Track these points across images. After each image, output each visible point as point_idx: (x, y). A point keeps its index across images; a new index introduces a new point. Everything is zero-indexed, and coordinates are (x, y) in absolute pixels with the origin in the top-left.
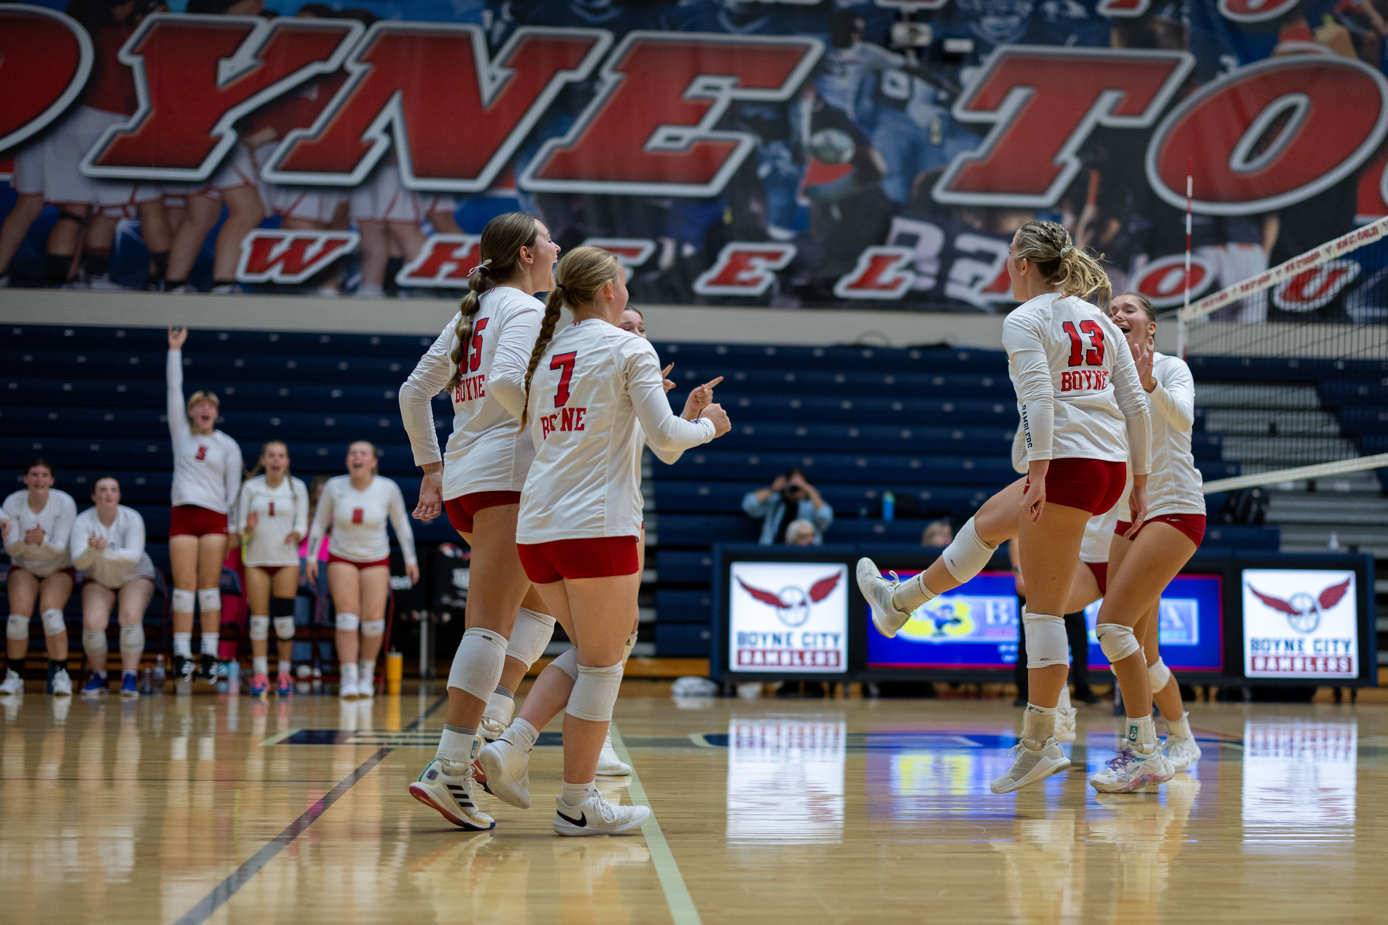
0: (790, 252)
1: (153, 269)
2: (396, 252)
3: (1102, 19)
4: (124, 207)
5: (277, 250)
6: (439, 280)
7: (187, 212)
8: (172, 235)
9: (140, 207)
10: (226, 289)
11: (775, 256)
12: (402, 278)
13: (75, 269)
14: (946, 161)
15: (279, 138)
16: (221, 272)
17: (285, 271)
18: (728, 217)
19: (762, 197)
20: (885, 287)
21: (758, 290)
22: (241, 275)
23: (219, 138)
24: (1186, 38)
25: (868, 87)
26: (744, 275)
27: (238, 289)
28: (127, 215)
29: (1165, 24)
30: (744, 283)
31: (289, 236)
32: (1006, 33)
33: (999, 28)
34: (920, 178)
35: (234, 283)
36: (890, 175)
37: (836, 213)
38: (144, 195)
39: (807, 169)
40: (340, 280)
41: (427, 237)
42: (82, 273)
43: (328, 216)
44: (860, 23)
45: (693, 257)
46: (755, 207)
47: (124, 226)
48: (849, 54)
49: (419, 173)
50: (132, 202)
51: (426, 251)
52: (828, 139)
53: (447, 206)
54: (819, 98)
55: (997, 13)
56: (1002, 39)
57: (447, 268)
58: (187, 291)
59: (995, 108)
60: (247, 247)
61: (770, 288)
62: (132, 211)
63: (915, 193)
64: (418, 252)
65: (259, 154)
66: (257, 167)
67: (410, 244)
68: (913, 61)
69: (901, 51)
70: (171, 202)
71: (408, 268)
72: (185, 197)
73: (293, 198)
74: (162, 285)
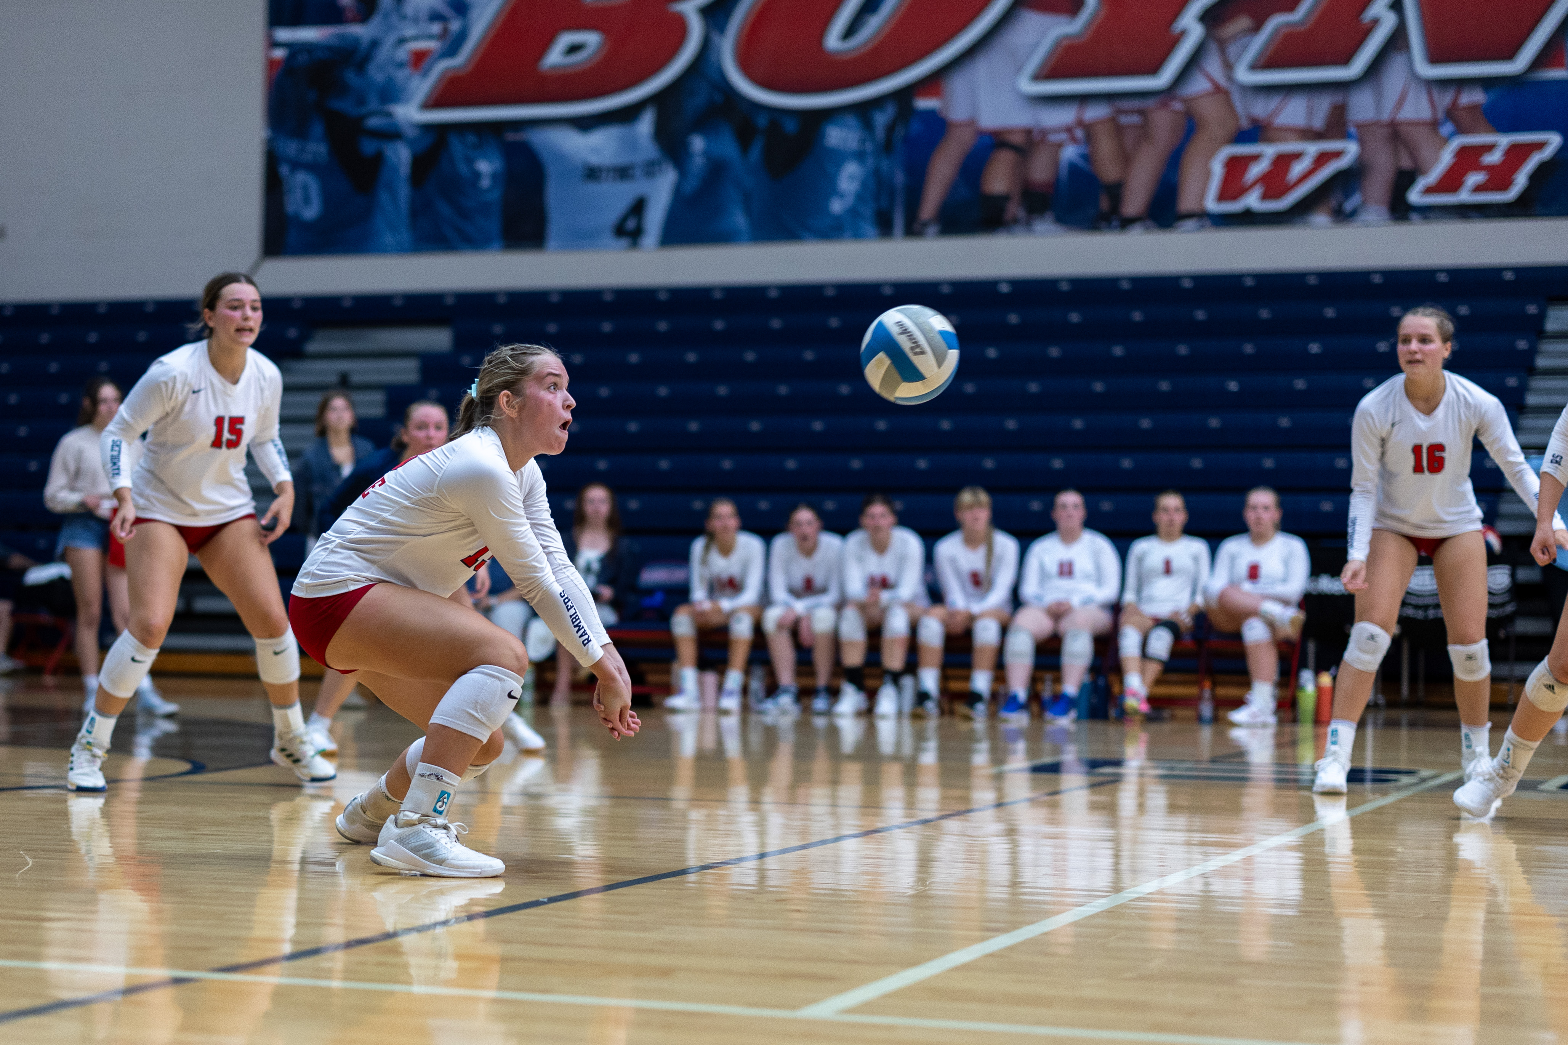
2: (1406, 163)
4: (1069, 130)
5: (1256, 170)
6: (1464, 196)
7: (1144, 131)
8: (1126, 159)
9: (1088, 128)
10: (1190, 224)
12: (1414, 196)
13: (1015, 209)
15: (1257, 28)
16: (1187, 203)
17: (1266, 196)
22: (1212, 205)
23: (1183, 33)
27: (1208, 222)
28: (1074, 140)
31: (1269, 151)
35: (1202, 215)
38: (1095, 113)
41: (1446, 140)
42: (1021, 213)
43: (1318, 123)
47: (1070, 153)
49: (1435, 57)
50: (1080, 123)
51: (1446, 158)
53: (1475, 97)
58: (1147, 229)
60: (1217, 169)
62: (1079, 133)
64: (1436, 159)
65: (1232, 50)
66: (1228, 67)
67: (1425, 153)
70: (1125, 120)
71: (1422, 183)
72: (1142, 112)
73: (1274, 102)
74: (1115, 223)
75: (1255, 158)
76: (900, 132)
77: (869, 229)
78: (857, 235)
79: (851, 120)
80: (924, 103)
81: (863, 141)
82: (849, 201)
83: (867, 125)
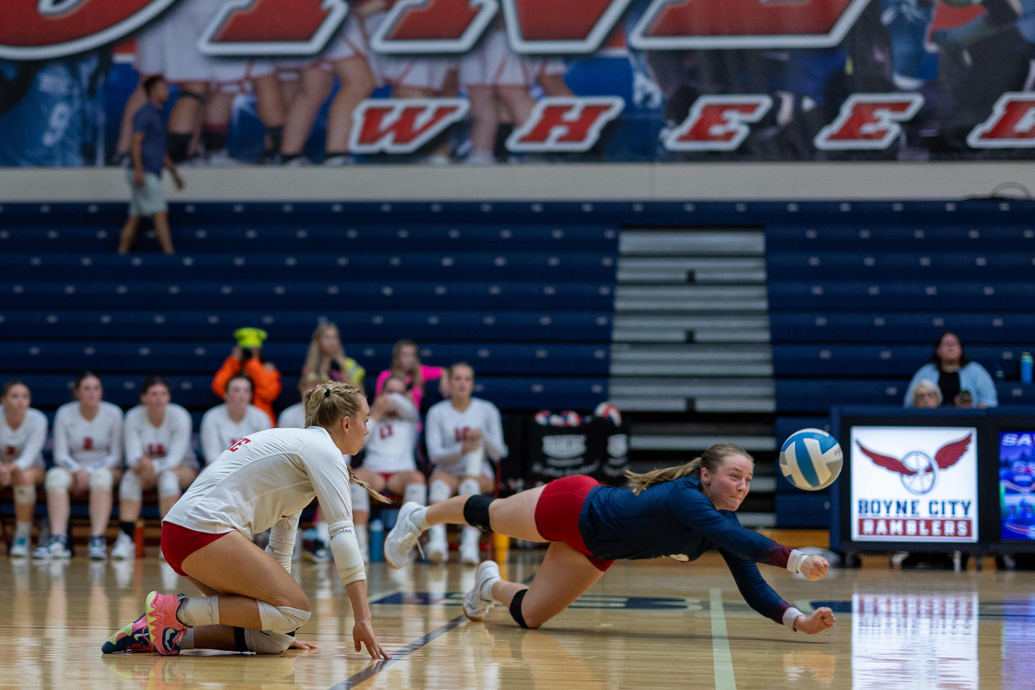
0: (918, 101)
1: (268, 143)
2: (505, 118)
4: (239, 83)
5: (388, 120)
6: (550, 145)
7: (300, 86)
8: (285, 107)
9: (255, 82)
10: (338, 161)
11: (902, 107)
12: (512, 144)
13: (195, 146)
15: (389, 7)
16: (334, 144)
17: (397, 140)
18: (849, 68)
19: (887, 45)
20: (1022, 135)
21: (884, 143)
22: (354, 146)
23: (330, 10)
26: (868, 128)
27: (351, 160)
28: (243, 91)
30: (868, 137)
31: (400, 105)
35: (346, 154)
36: (1026, 15)
37: (967, 58)
38: (260, 70)
40: (449, 146)
41: (536, 101)
42: (201, 149)
43: (437, 84)
45: (813, 111)
46: (879, 56)
47: (240, 102)
49: (528, 36)
50: (248, 78)
51: (536, 115)
53: (556, 68)
57: (558, 131)
58: (302, 165)
60: (358, 117)
61: (897, 140)
62: (248, 86)
64: (528, 116)
65: (370, 24)
66: (367, 37)
67: (520, 109)
70: (285, 76)
71: (518, 133)
72: (298, 71)
73: (402, 67)
74: (278, 159)
75: (388, 110)
76: (101, 81)
77: (76, 159)
78: (66, 164)
79: (61, 70)
80: (121, 58)
81: (71, 87)
82: (59, 135)
83: (74, 74)
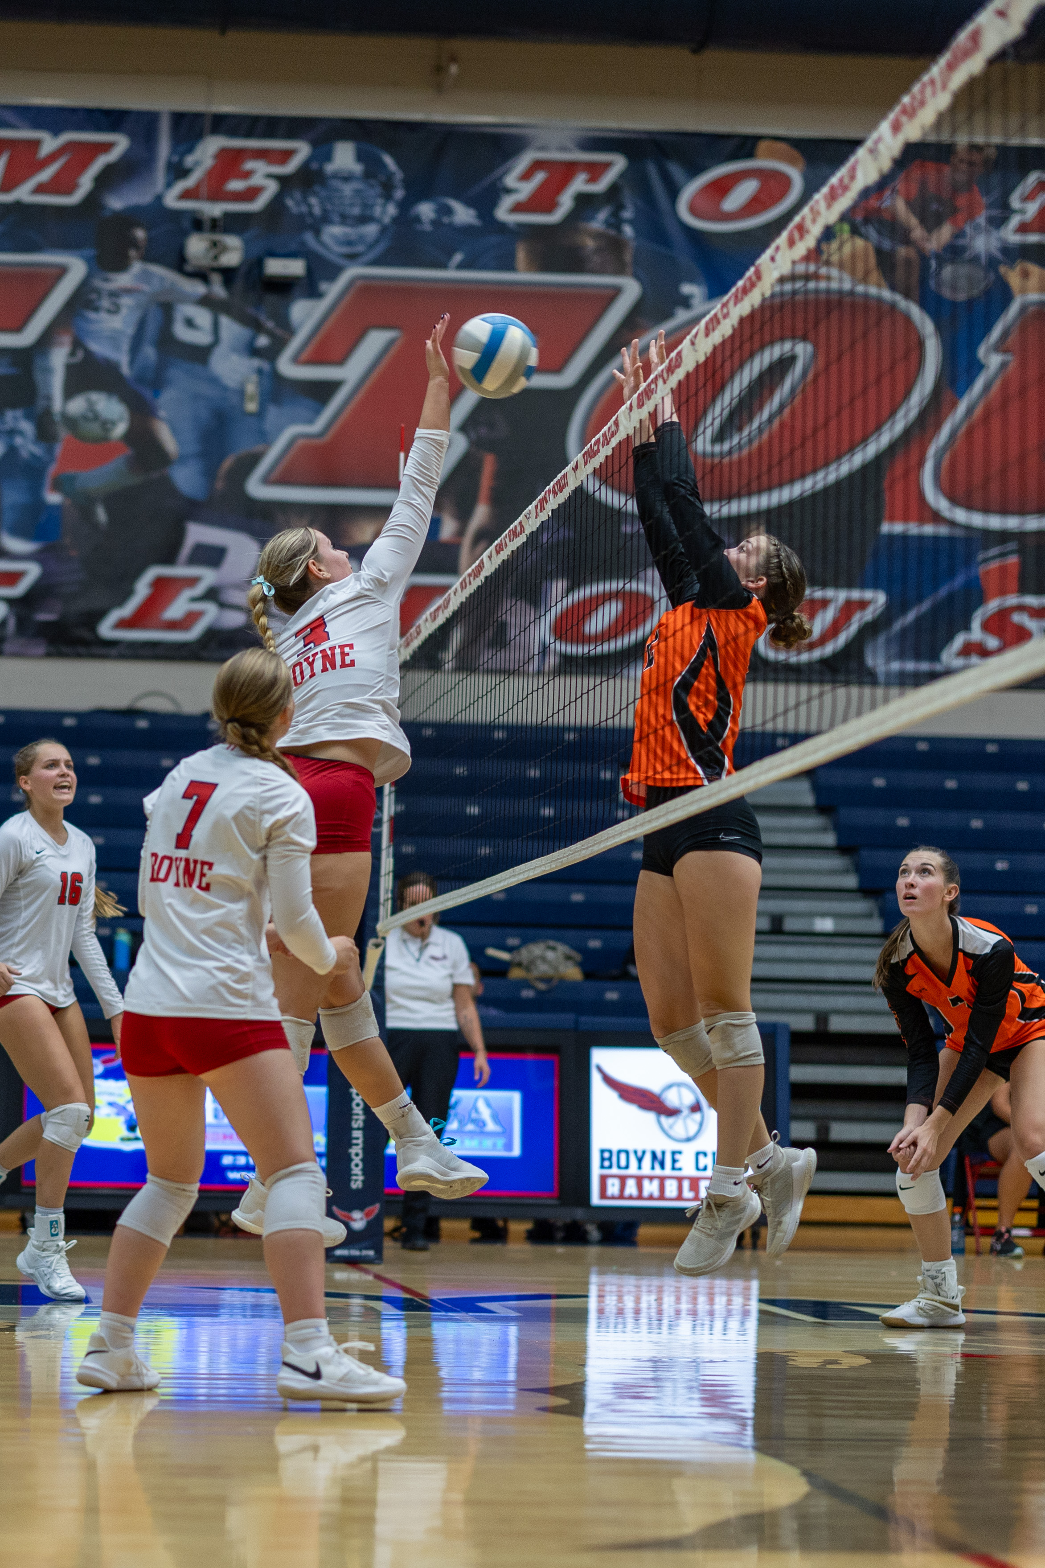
0: (32, 572)
3: (502, 228)
11: (10, 578)
14: (266, 439)
20: (174, 625)
24: (628, 257)
25: (152, 329)
29: (597, 236)
32: (360, 248)
33: (349, 243)
34: (228, 463)
36: (183, 459)
37: (101, 514)
39: (59, 449)
44: (140, 234)
48: (123, 280)
52: (91, 405)
54: (77, 344)
55: (344, 219)
56: (352, 257)
59: (341, 361)
63: (220, 485)
68: (219, 290)
69: (202, 275)
